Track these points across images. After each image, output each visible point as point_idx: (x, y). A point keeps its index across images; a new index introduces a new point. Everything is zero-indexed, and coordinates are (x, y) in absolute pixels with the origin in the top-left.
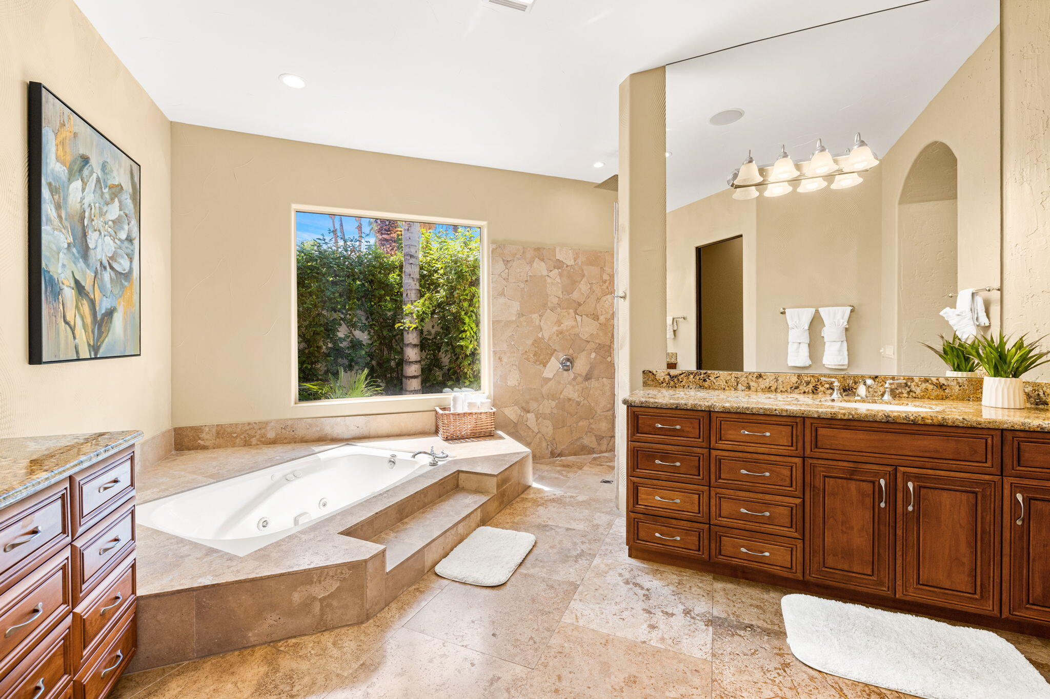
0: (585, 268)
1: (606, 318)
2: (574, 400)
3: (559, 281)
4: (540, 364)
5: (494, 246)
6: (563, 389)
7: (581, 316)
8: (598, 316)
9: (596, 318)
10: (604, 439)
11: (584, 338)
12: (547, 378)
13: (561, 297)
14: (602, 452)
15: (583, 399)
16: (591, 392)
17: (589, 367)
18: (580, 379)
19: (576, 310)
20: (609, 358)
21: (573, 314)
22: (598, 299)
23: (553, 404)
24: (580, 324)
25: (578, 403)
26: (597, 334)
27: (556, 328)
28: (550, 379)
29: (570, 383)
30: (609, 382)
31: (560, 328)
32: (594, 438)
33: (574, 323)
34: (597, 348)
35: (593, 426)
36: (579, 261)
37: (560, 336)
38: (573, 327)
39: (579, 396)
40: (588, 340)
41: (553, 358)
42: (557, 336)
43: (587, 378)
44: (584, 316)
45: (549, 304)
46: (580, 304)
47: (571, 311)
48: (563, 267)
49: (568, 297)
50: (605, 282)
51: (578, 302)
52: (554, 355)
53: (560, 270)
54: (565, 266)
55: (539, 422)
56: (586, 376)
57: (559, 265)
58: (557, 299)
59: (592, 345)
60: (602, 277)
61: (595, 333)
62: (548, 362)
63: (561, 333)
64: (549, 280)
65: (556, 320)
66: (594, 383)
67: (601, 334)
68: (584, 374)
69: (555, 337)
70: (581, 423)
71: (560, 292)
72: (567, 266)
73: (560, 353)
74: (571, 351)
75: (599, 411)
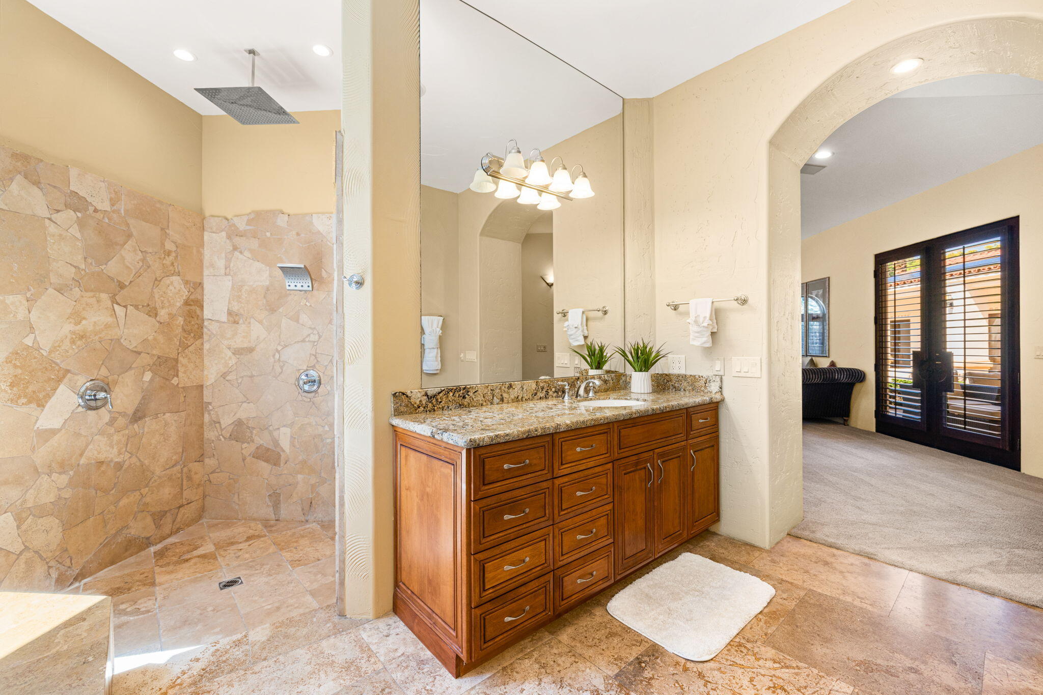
0: (131, 221)
1: (170, 314)
2: (111, 461)
3: (78, 235)
4: (30, 402)
6: (87, 446)
7: (125, 307)
8: (155, 309)
9: (153, 312)
10: (168, 514)
11: (131, 348)
12: (46, 430)
13: (83, 267)
14: (163, 538)
15: (127, 455)
16: (144, 440)
17: (139, 397)
18: (121, 421)
19: (115, 295)
20: (176, 378)
21: (109, 303)
22: (157, 281)
23: (63, 479)
24: (122, 321)
25: (119, 466)
26: (155, 339)
27: (68, 327)
28: (54, 432)
29: (101, 433)
30: (176, 418)
31: (79, 327)
32: (149, 520)
33: (110, 320)
34: (154, 364)
35: (147, 499)
36: (122, 207)
37: (79, 343)
38: (107, 326)
39: (120, 453)
40: (139, 349)
41: (62, 388)
42: (73, 342)
43: (138, 416)
44: (130, 308)
45: (53, 279)
46: (122, 286)
47: (104, 296)
48: (87, 209)
49: (97, 269)
50: (169, 253)
51: (118, 281)
52: (66, 380)
53: (79, 215)
54: (91, 209)
55: (24, 527)
56: (135, 413)
57: (76, 203)
58: (73, 270)
59: (145, 359)
60: (163, 245)
61: (150, 338)
62: (48, 397)
63: (82, 337)
64: (52, 229)
65: (69, 311)
66: (149, 424)
67: (161, 338)
68: (130, 411)
69: (67, 344)
70: (124, 502)
71: (80, 257)
72: (96, 211)
73: (79, 377)
74: (104, 372)
75: (158, 471)
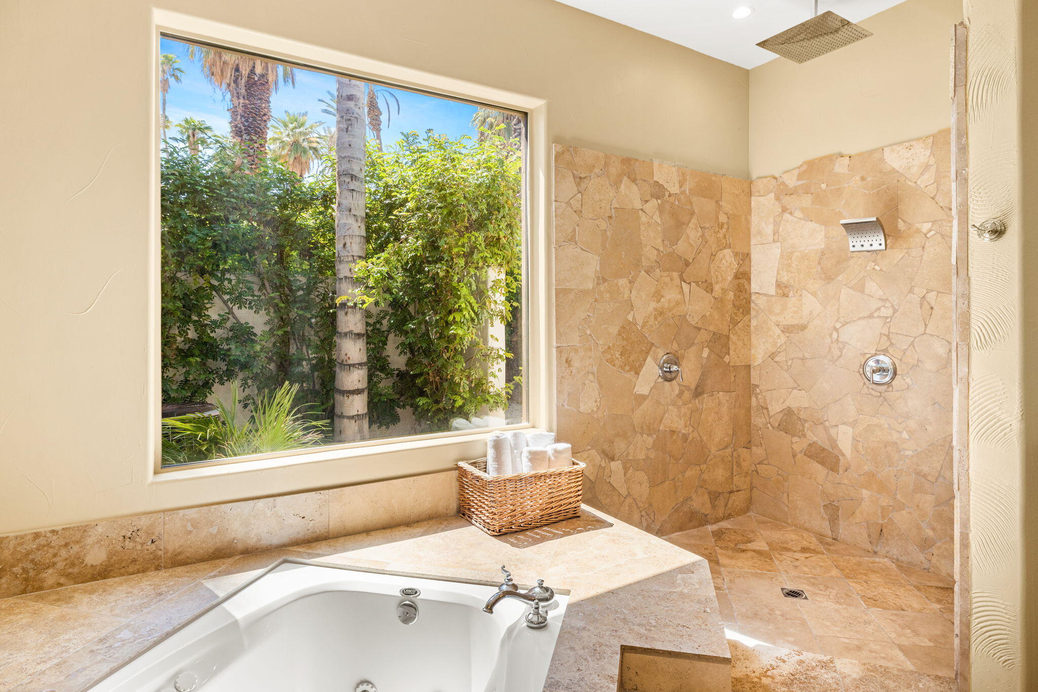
0: (694, 199)
1: (723, 289)
2: (680, 432)
3: (659, 221)
4: (631, 370)
5: (560, 148)
6: (664, 414)
7: (689, 284)
8: (711, 284)
9: (709, 289)
10: (721, 497)
11: (693, 323)
12: (640, 395)
13: (661, 249)
14: (717, 521)
15: (691, 429)
16: (703, 416)
17: (700, 372)
18: (687, 395)
19: (683, 273)
20: (727, 356)
21: (678, 280)
22: (713, 255)
23: (650, 440)
24: (687, 298)
25: (685, 438)
26: (711, 315)
27: (653, 305)
28: (643, 398)
29: (674, 404)
30: (727, 398)
31: (659, 305)
32: (706, 497)
33: (679, 297)
34: (710, 341)
35: (705, 476)
36: (687, 187)
37: (659, 319)
38: (678, 303)
39: (686, 426)
40: (699, 325)
41: (649, 359)
42: (656, 318)
43: (698, 392)
44: (693, 284)
45: (645, 263)
46: (687, 264)
47: (675, 275)
48: (664, 195)
49: (671, 250)
50: (721, 226)
51: (685, 259)
52: (651, 353)
53: (659, 201)
54: (667, 194)
55: (628, 475)
56: (696, 388)
57: (658, 191)
58: (656, 252)
59: (703, 336)
60: (717, 217)
61: (708, 314)
62: (641, 366)
63: (661, 313)
64: (644, 219)
65: (653, 290)
66: (707, 401)
67: (716, 316)
68: (693, 386)
69: (652, 321)
70: (689, 473)
71: (660, 241)
72: (670, 195)
73: (659, 350)
74: (675, 346)
75: (713, 450)
